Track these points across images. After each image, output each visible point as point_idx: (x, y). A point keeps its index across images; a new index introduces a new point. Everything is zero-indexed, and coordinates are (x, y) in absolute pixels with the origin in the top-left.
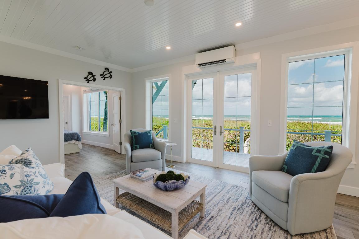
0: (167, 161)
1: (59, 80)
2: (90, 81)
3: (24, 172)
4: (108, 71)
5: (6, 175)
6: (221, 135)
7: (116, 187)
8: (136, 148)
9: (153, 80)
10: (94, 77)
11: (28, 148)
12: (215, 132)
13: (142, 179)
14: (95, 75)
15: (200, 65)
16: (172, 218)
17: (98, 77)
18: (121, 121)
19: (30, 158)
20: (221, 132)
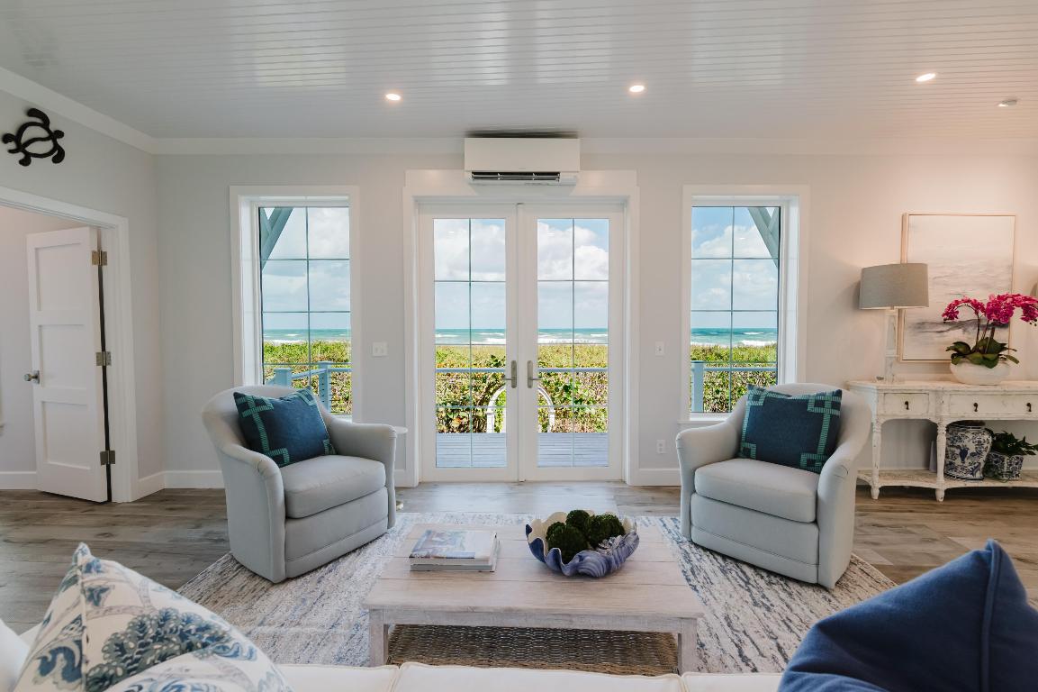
4: (45, 126)
6: (530, 387)
9: (263, 198)
12: (514, 379)
15: (478, 175)
18: (107, 357)
20: (530, 379)
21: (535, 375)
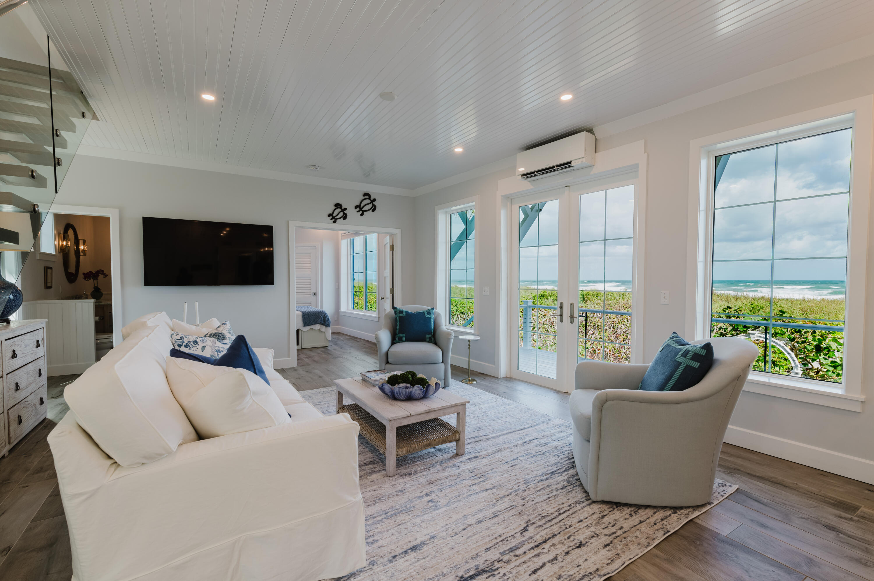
0: (453, 367)
1: (290, 222)
2: (337, 220)
3: (216, 347)
4: (369, 198)
5: (197, 347)
6: (572, 322)
7: (339, 392)
8: (401, 340)
9: (453, 208)
10: (345, 212)
11: (226, 321)
12: (561, 315)
13: (373, 382)
14: (345, 209)
15: (527, 175)
16: (387, 433)
17: (351, 212)
18: (394, 290)
19: (225, 333)
20: (572, 317)
21: (576, 314)
